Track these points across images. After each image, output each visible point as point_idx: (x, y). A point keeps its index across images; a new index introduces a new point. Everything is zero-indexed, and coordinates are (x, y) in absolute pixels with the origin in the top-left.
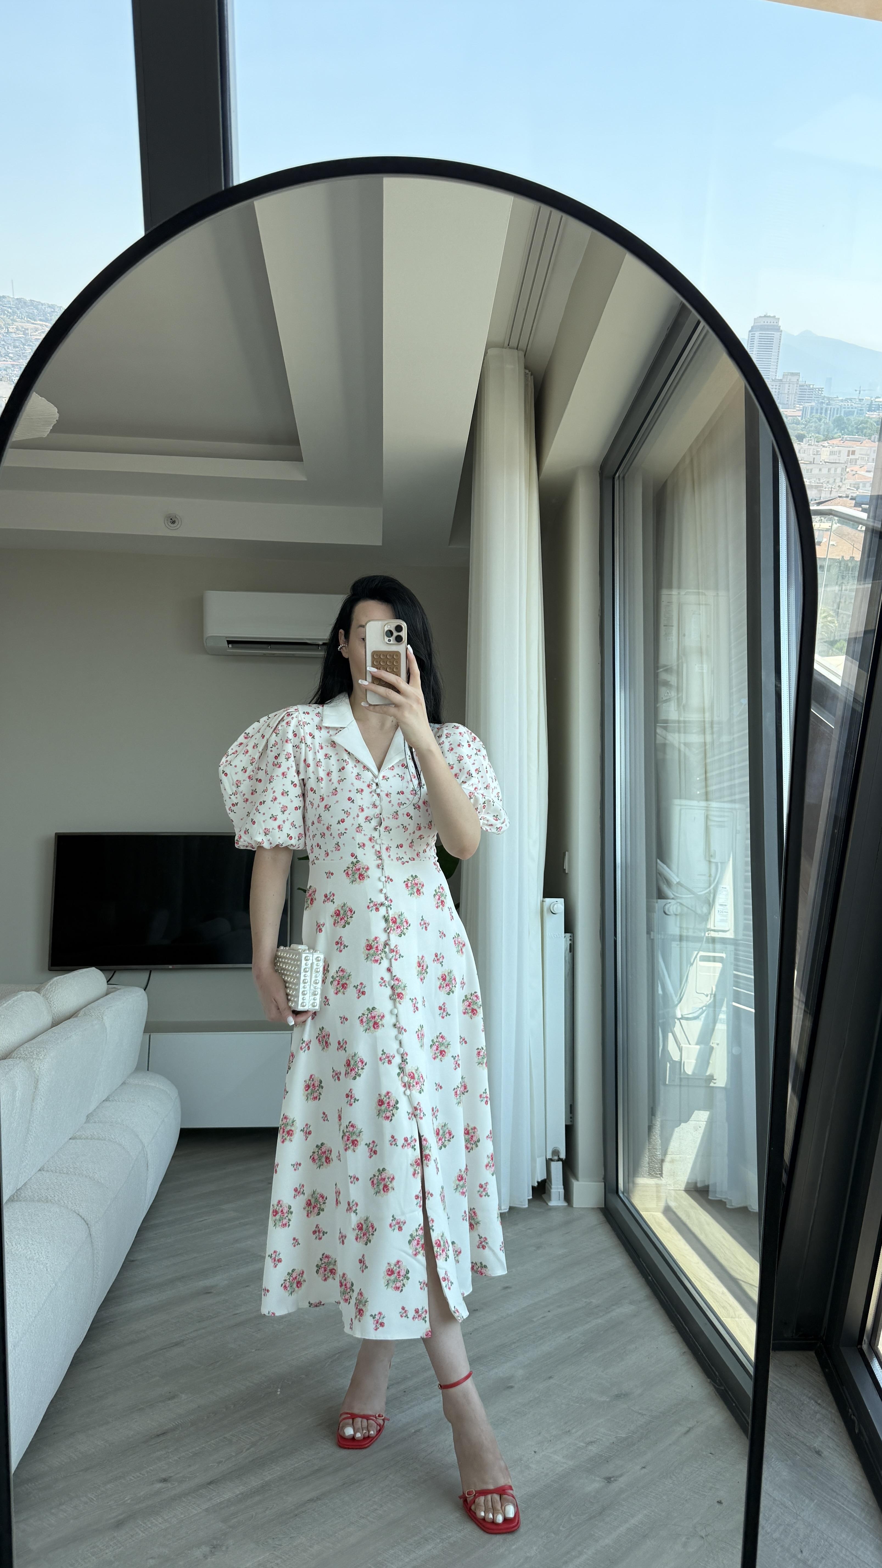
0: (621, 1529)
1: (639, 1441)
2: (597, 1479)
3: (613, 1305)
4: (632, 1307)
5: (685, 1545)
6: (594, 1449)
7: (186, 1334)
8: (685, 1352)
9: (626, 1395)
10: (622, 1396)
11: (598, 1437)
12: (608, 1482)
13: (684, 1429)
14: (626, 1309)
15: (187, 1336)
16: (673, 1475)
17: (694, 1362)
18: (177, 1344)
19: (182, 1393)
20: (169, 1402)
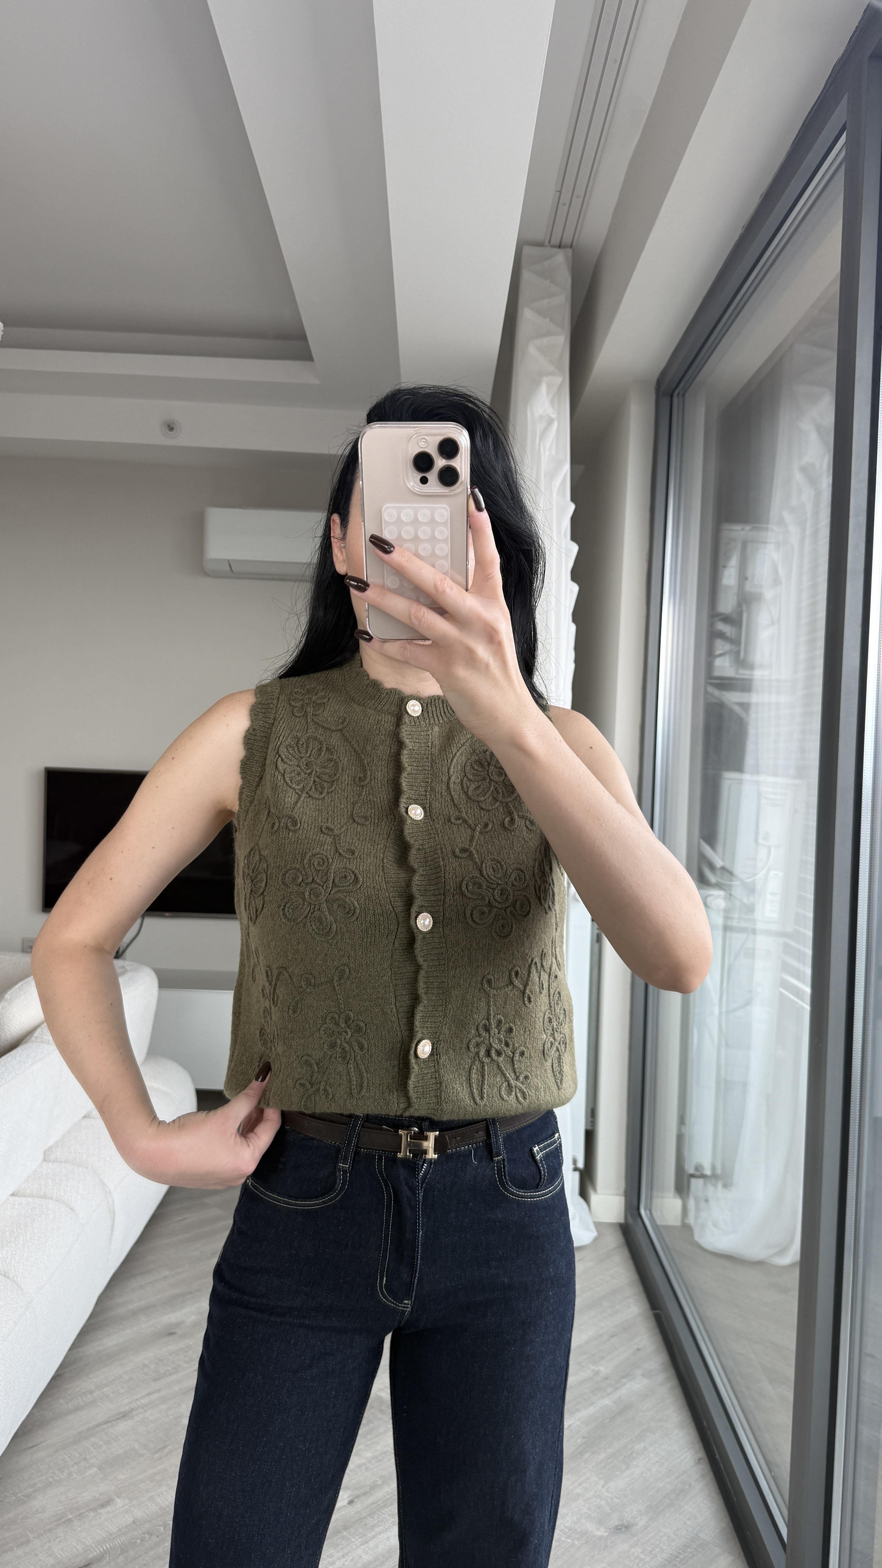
3: (624, 1377)
4: (646, 1381)
7: (137, 1400)
8: (700, 1459)
9: (627, 1527)
10: (623, 1529)
14: (636, 1385)
15: (138, 1403)
17: (710, 1475)
18: (124, 1416)
19: (118, 1497)
20: (102, 1511)
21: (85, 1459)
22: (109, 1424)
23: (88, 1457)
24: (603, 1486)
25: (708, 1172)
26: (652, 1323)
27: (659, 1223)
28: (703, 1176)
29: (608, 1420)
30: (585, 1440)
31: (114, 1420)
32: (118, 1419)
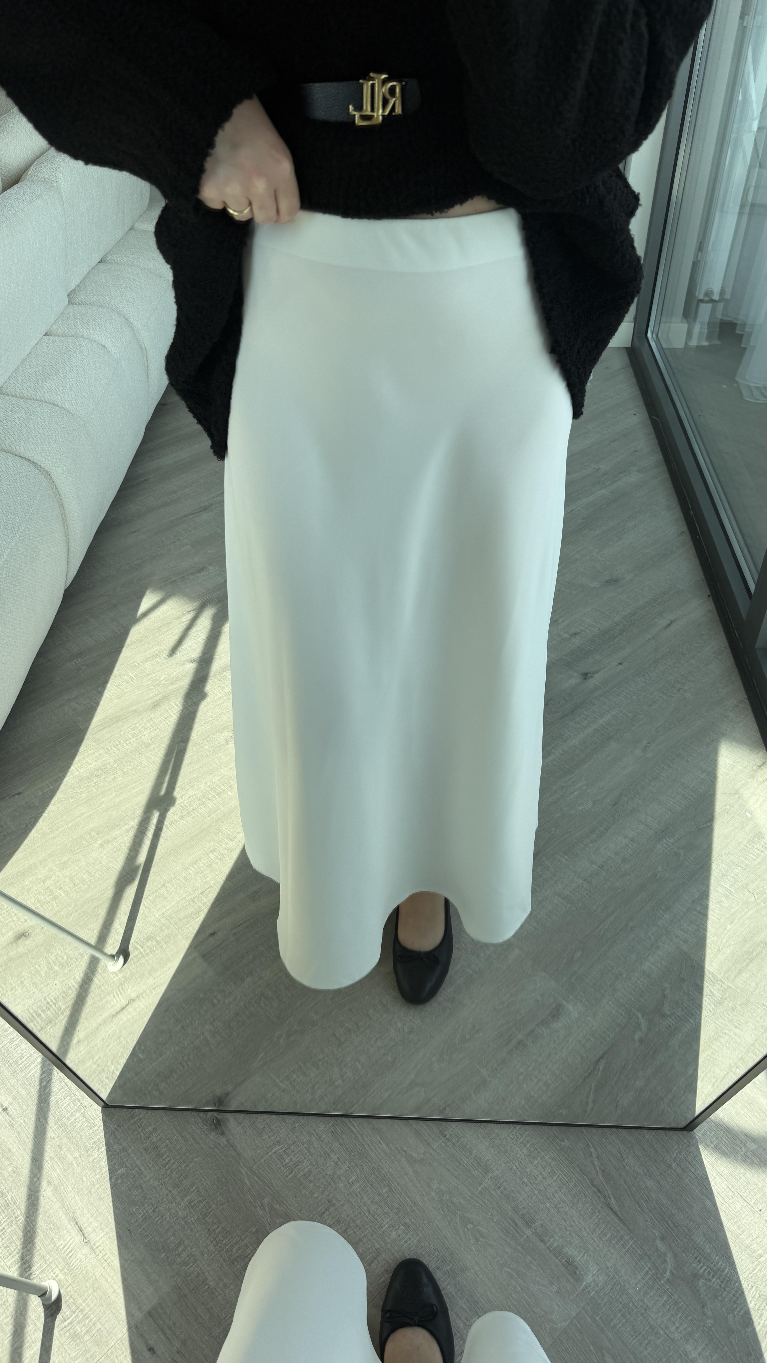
0: (589, 730)
1: (620, 634)
2: (576, 674)
3: (621, 473)
5: (645, 749)
6: (577, 641)
9: (616, 581)
10: (613, 582)
11: (582, 628)
12: (585, 679)
13: (666, 622)
14: (632, 478)
16: (647, 673)
17: (690, 544)
19: (209, 565)
20: (199, 575)
21: (179, 540)
22: (194, 515)
23: (181, 539)
24: (598, 553)
25: (716, 297)
26: (650, 429)
27: (664, 346)
28: (712, 301)
29: (605, 506)
30: (585, 520)
31: (198, 512)
32: (201, 511)
